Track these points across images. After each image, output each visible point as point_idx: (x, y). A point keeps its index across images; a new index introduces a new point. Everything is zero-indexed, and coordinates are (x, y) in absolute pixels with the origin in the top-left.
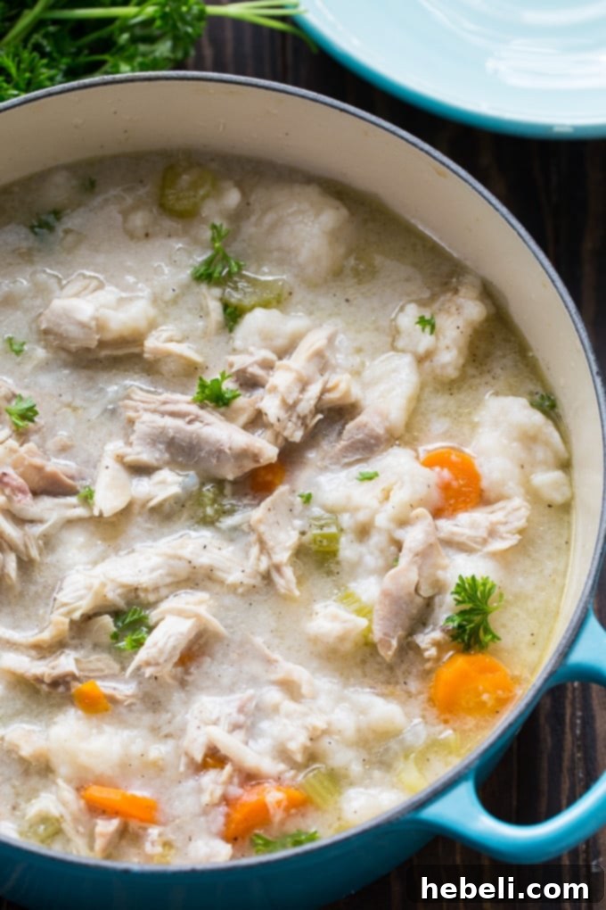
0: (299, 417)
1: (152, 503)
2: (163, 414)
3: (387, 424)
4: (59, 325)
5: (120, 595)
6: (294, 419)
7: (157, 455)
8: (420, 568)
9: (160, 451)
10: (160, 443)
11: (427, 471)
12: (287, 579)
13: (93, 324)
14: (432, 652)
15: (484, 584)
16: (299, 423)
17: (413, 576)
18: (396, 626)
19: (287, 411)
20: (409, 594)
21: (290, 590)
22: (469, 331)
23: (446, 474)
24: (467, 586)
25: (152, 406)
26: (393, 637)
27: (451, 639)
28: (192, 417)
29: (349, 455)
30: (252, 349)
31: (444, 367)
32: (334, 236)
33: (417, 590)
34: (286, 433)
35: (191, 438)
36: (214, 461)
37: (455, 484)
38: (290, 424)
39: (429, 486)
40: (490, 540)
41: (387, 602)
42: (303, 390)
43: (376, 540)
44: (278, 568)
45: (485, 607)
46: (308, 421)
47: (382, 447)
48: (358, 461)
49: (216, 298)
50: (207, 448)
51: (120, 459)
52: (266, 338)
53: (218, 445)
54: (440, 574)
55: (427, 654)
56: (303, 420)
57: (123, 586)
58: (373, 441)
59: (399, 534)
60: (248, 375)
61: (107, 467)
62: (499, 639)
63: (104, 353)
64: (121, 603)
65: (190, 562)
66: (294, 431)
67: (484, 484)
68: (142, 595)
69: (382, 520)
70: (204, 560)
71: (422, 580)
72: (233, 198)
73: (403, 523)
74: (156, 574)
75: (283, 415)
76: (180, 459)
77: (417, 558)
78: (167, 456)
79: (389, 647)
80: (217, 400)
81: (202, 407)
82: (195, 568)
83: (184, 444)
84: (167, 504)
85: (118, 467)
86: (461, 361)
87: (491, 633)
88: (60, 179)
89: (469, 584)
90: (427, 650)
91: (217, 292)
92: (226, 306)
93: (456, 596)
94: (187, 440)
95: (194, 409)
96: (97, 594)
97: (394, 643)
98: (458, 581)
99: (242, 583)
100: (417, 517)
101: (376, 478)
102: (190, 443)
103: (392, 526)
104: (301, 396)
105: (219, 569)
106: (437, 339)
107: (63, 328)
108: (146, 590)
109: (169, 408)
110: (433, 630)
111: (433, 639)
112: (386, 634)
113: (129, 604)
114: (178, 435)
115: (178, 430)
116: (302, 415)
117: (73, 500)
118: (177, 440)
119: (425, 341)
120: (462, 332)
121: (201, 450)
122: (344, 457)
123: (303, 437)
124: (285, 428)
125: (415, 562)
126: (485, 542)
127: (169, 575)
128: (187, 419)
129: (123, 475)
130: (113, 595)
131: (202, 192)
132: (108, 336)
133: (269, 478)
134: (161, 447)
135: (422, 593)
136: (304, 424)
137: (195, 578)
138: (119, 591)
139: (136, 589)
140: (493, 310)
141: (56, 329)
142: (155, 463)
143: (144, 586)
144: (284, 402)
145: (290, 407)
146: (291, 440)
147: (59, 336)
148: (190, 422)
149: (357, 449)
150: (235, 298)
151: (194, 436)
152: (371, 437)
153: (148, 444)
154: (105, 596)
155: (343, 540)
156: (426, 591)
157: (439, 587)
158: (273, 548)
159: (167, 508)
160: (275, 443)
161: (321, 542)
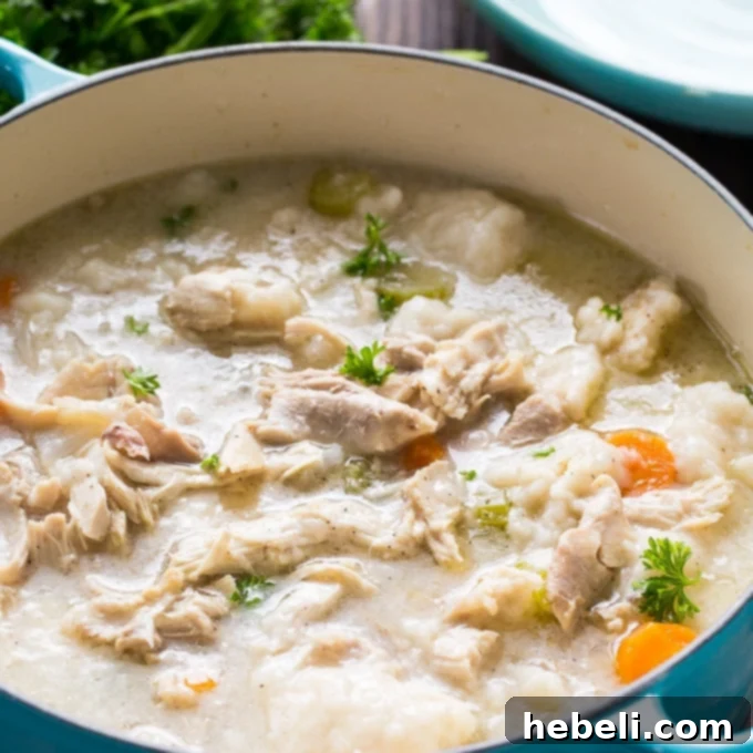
0: (462, 393)
1: (287, 474)
2: (304, 387)
3: (565, 403)
4: (189, 300)
5: (247, 555)
6: (457, 394)
7: (296, 426)
8: (603, 534)
9: (300, 423)
10: (300, 414)
11: (612, 448)
12: (448, 547)
13: (228, 294)
14: (618, 622)
15: (679, 550)
16: (463, 400)
17: (595, 540)
18: (574, 588)
19: (448, 385)
20: (590, 558)
21: (452, 557)
22: (661, 322)
23: (634, 454)
24: (658, 550)
25: (292, 382)
26: (571, 599)
27: (639, 610)
28: (337, 387)
29: (519, 436)
30: (409, 333)
31: (631, 356)
32: (508, 234)
33: (599, 555)
34: (447, 408)
35: (336, 407)
36: (362, 430)
37: (644, 464)
38: (451, 399)
39: (613, 460)
40: (686, 516)
41: (563, 560)
42: (467, 367)
43: (552, 511)
44: (437, 535)
45: (681, 577)
46: (473, 398)
47: (558, 428)
48: (531, 442)
49: (370, 289)
50: (354, 417)
51: (253, 430)
52: (426, 323)
53: (367, 410)
54: (627, 544)
55: (611, 625)
56: (467, 397)
57: (249, 544)
58: (547, 421)
59: (579, 504)
60: (404, 356)
61: (237, 436)
62: (697, 611)
63: (239, 334)
64: (247, 565)
65: (328, 522)
66: (456, 407)
67: (679, 464)
68: (272, 555)
69: (559, 489)
70: (345, 521)
71: (605, 548)
72: (393, 196)
73: (583, 493)
74: (290, 533)
75: (445, 389)
76: (323, 432)
77: (599, 523)
78: (307, 429)
79: (566, 607)
80: (368, 376)
81: (349, 379)
82: (334, 528)
83: (327, 414)
84: (306, 473)
85: (248, 437)
86: (652, 352)
87: (688, 602)
88: (198, 178)
89: (661, 548)
90: (610, 620)
91: (372, 282)
92: (381, 295)
93: (647, 560)
94: (332, 409)
95: (341, 380)
96: (219, 550)
97: (572, 604)
98: (648, 547)
99: (389, 547)
100: (600, 486)
101: (552, 455)
102: (336, 412)
103: (570, 495)
104: (465, 372)
105: (361, 531)
106: (624, 328)
107: (193, 303)
108: (276, 549)
109: (311, 381)
110: (619, 601)
111: (620, 610)
112: (561, 593)
113: (255, 566)
114: (321, 406)
115: (321, 401)
116: (466, 391)
117: (197, 467)
118: (319, 411)
119: (610, 328)
120: (653, 321)
121: (347, 420)
122: (514, 438)
123: (466, 415)
124: (445, 402)
125: (597, 528)
126: (679, 517)
127: (303, 535)
128: (333, 389)
129: (254, 445)
130: (237, 552)
131: (358, 188)
132: (244, 315)
133: (426, 452)
134: (301, 418)
135: (605, 560)
136: (468, 403)
137: (336, 542)
138: (245, 550)
139: (265, 548)
140: (688, 309)
141: (185, 305)
142: (293, 436)
143: (275, 543)
144: (445, 376)
145: (453, 382)
146: (453, 416)
147: (188, 313)
148: (336, 391)
149: (530, 430)
150: (391, 288)
151: (340, 404)
152: (546, 415)
153: (287, 415)
154: (228, 553)
155: (513, 513)
156: (609, 560)
157: (625, 559)
158: (430, 515)
159: (305, 477)
160: (435, 417)
161: (487, 515)
